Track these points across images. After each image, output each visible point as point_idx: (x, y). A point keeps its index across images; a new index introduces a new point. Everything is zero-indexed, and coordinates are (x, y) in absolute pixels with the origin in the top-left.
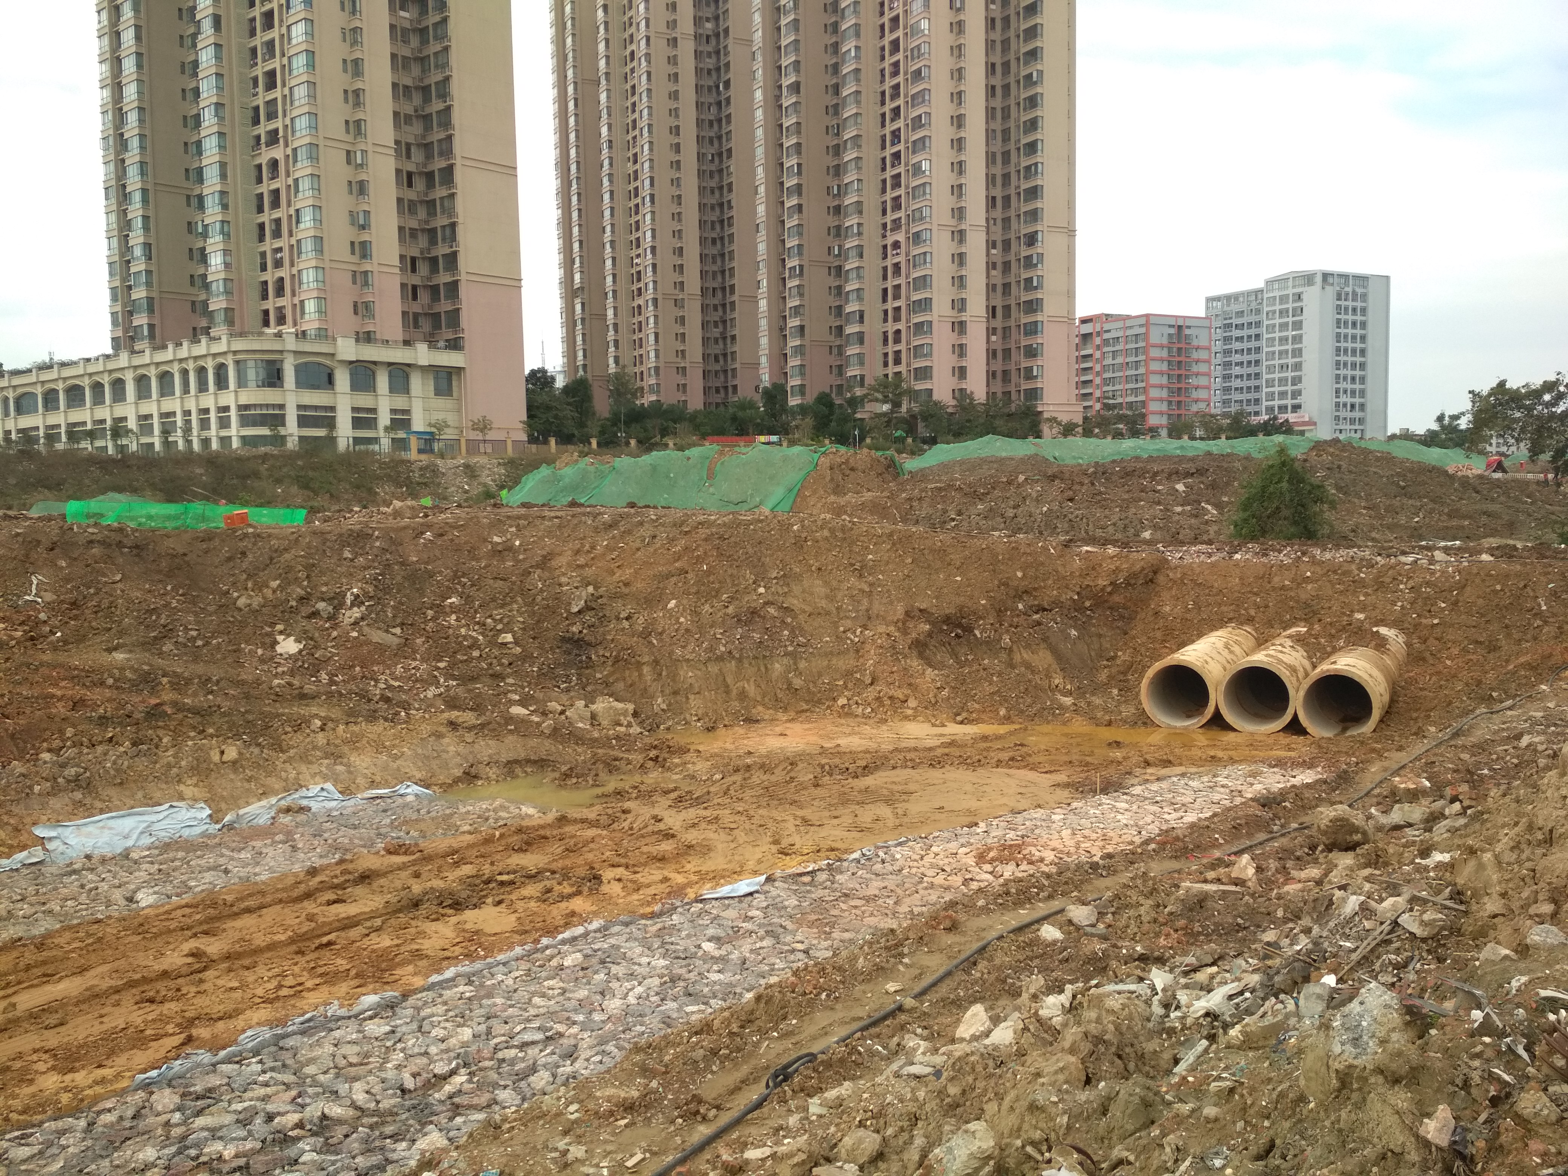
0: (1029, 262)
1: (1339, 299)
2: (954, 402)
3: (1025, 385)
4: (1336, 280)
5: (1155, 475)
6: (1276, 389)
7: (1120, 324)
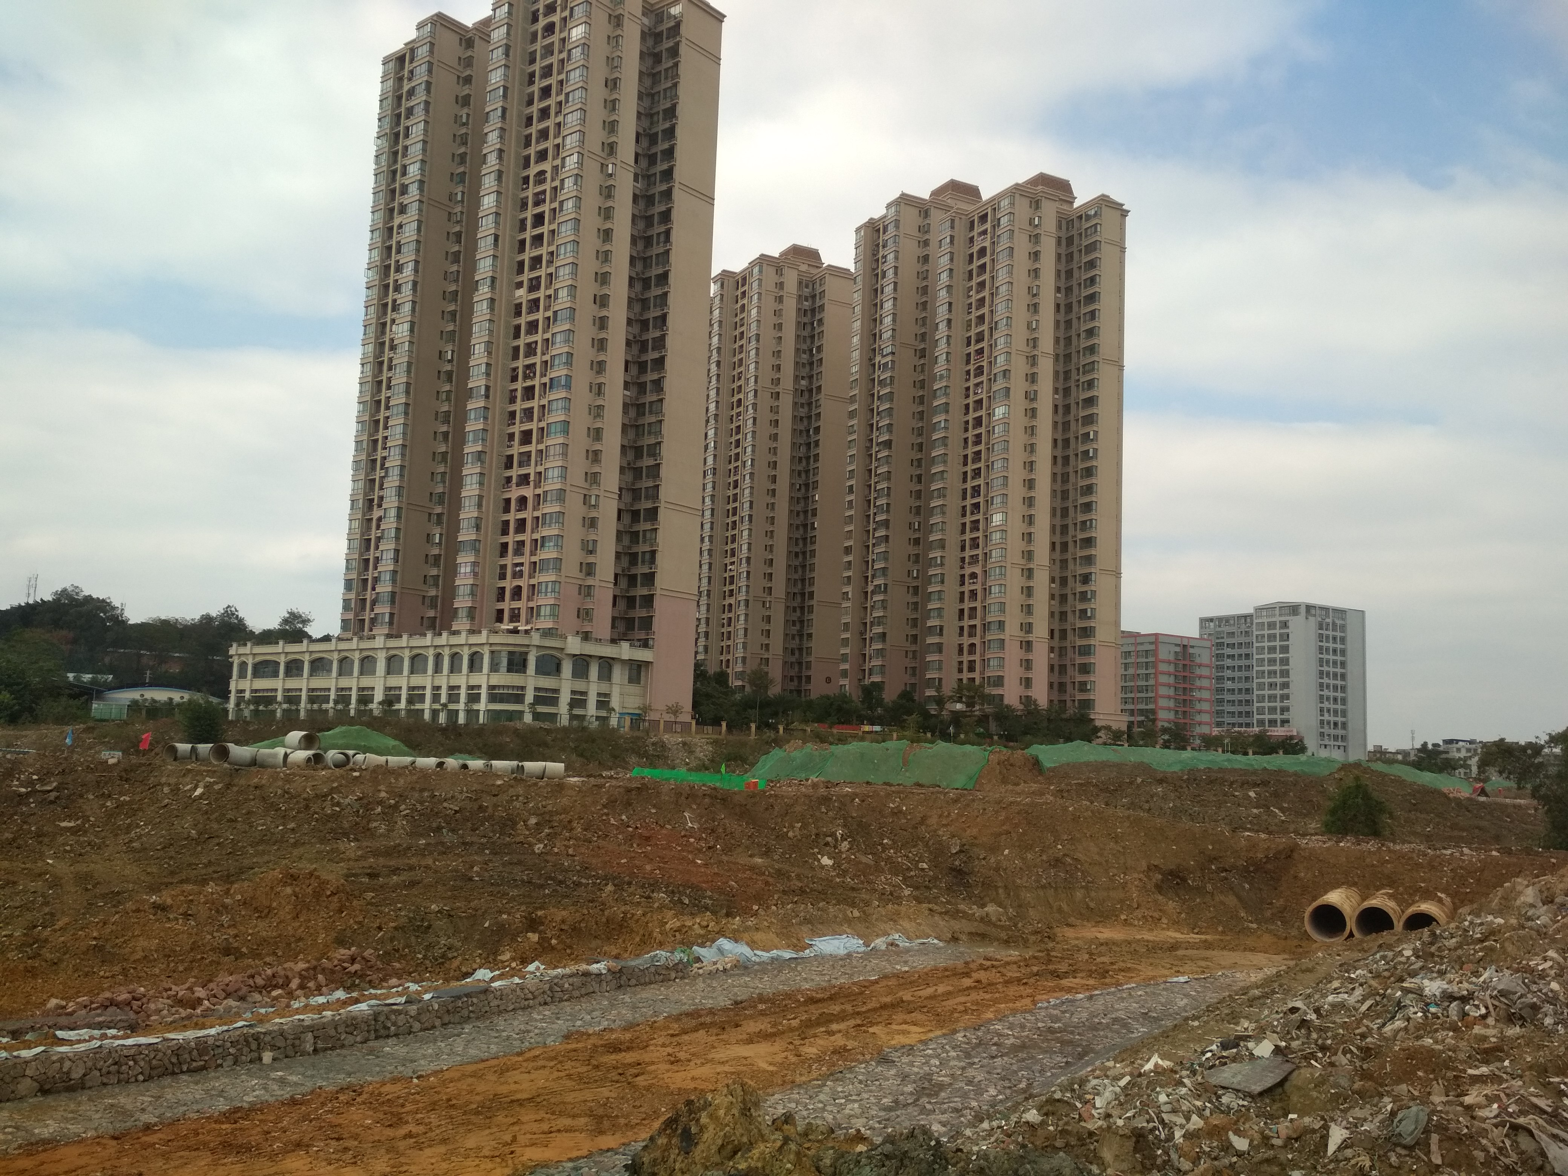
0: (1084, 597)
1: (1321, 628)
2: (1022, 707)
3: (1079, 696)
4: (1318, 612)
5: (1232, 783)
6: (1266, 704)
7: (1132, 640)
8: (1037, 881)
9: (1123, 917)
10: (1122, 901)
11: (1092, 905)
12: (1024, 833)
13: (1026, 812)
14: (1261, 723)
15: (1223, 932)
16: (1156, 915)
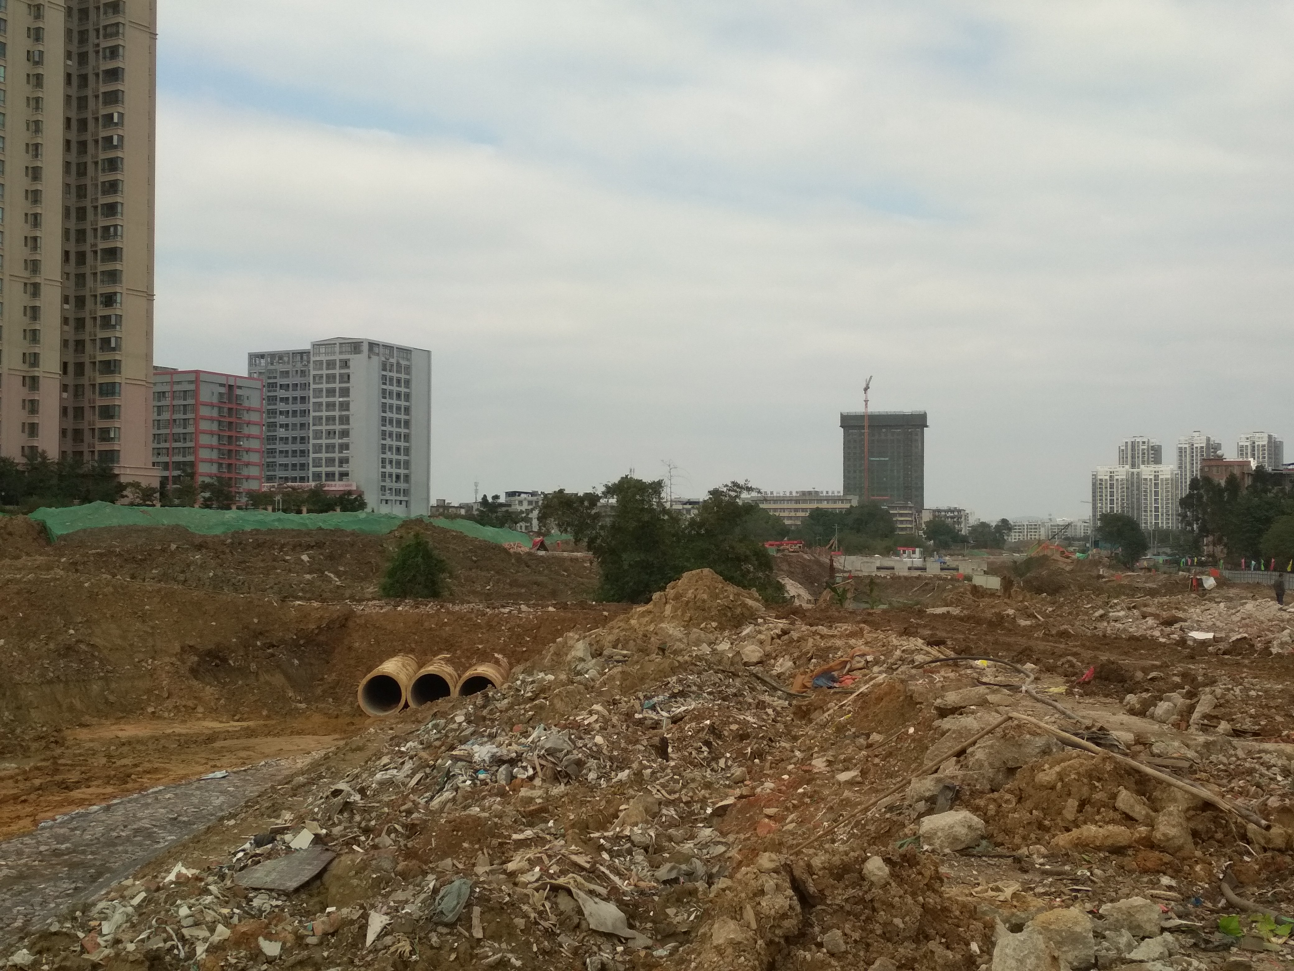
0: (106, 322)
1: (384, 369)
2: (24, 460)
3: (100, 446)
4: (382, 350)
5: (283, 546)
6: (324, 455)
7: (167, 378)
8: (42, 675)
9: (150, 710)
10: (149, 691)
11: (112, 698)
12: (25, 619)
13: (29, 592)
14: (317, 476)
15: (268, 717)
16: (190, 703)
